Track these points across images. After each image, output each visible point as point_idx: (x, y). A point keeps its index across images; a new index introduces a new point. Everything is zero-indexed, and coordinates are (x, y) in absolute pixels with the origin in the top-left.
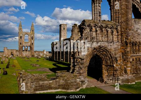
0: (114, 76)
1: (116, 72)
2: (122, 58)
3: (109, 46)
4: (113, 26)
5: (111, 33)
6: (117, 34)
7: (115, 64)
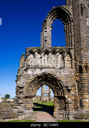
0: (65, 110)
1: (68, 105)
2: (77, 87)
3: (58, 73)
4: (63, 49)
5: (61, 58)
6: (70, 59)
7: (67, 94)
